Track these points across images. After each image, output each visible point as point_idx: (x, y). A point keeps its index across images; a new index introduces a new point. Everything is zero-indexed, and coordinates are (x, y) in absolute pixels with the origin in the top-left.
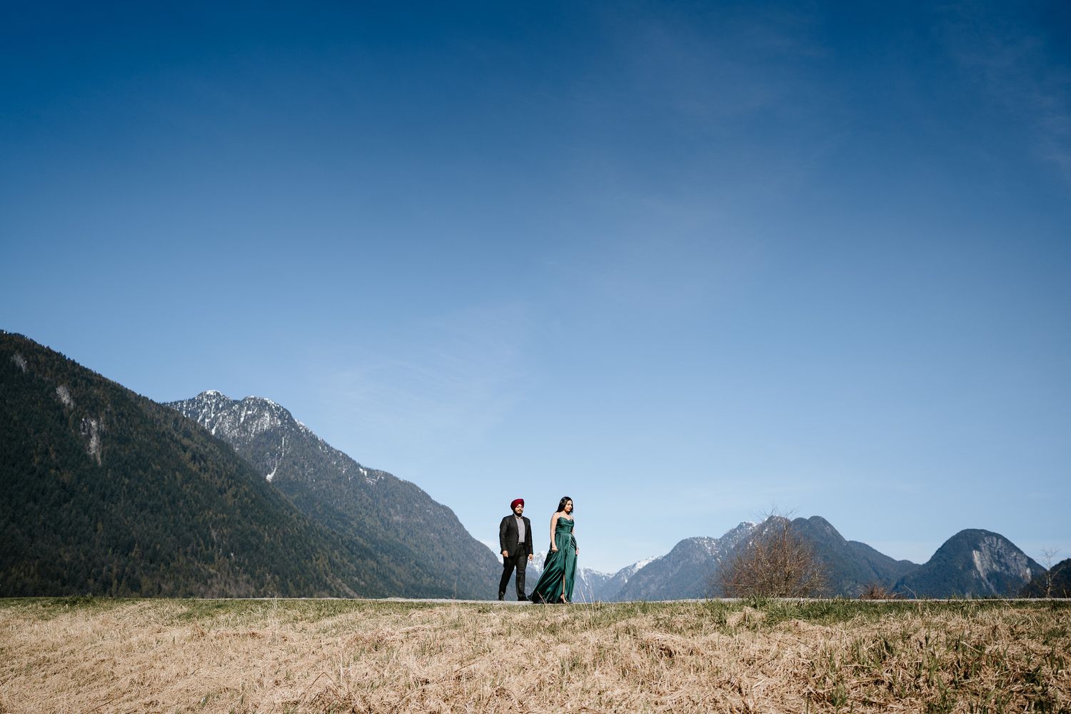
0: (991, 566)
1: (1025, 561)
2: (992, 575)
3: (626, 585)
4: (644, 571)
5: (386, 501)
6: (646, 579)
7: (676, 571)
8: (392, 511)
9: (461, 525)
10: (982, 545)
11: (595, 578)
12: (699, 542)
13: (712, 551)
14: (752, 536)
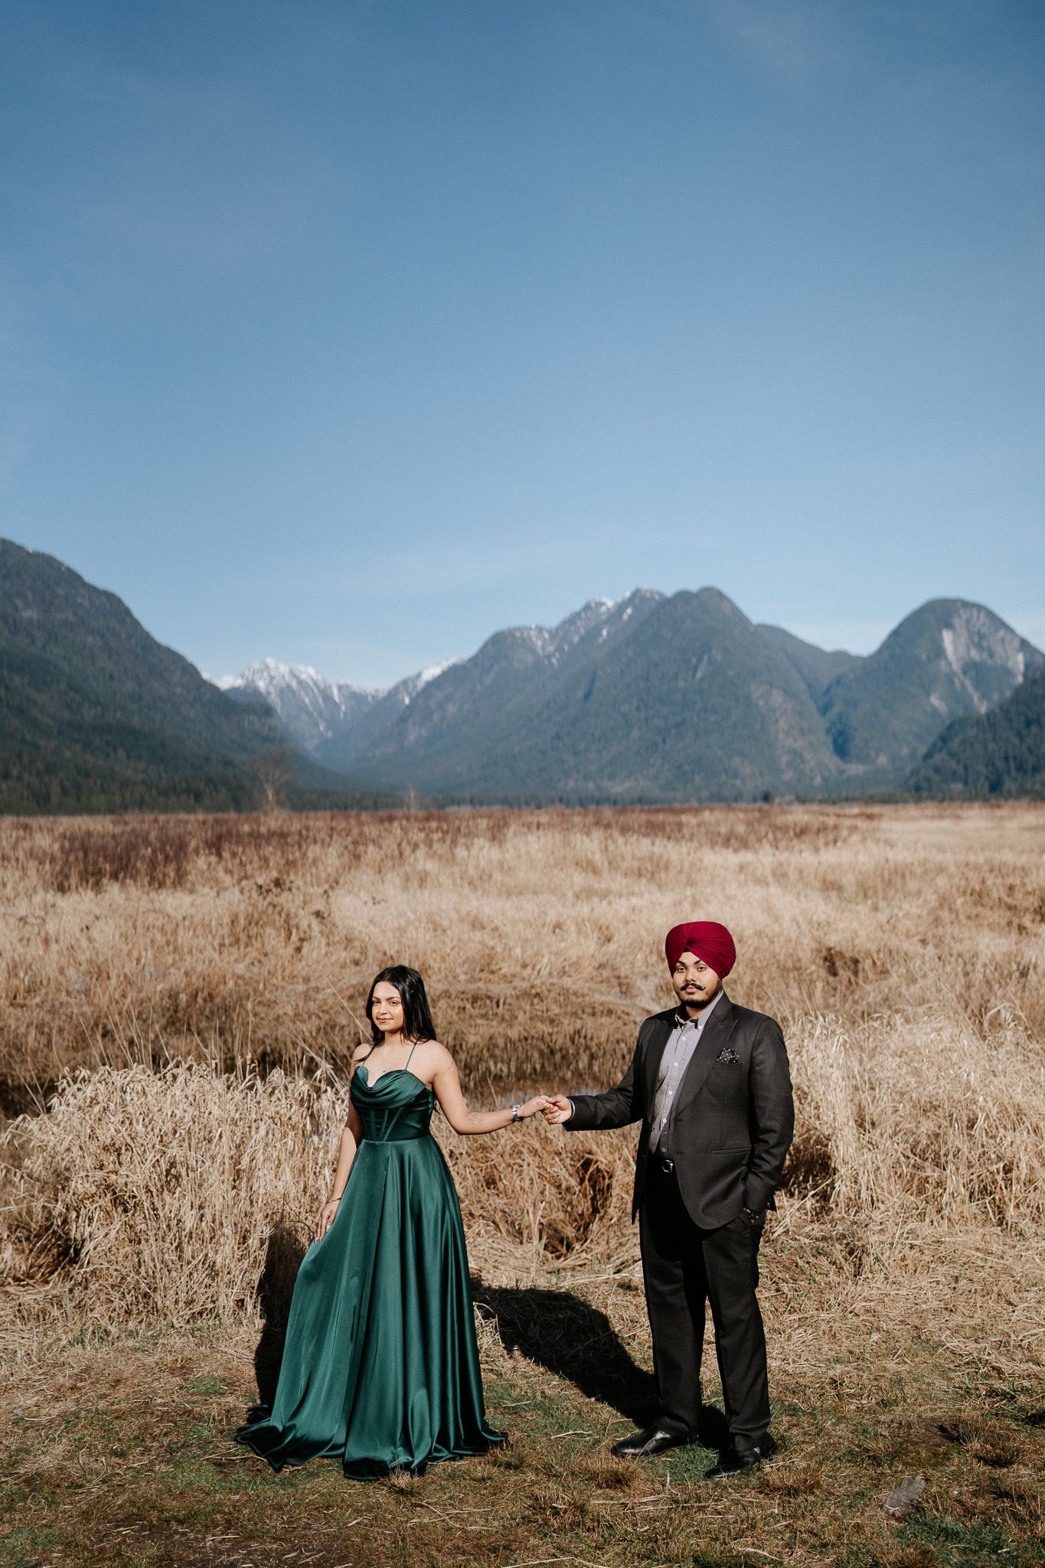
0: (969, 651)
1: (1017, 643)
2: (970, 667)
3: (409, 707)
4: (436, 683)
5: (8, 585)
6: (439, 695)
7: (488, 681)
8: (19, 603)
9: (136, 623)
10: (957, 622)
11: (356, 698)
12: (522, 634)
13: (543, 649)
14: (606, 622)
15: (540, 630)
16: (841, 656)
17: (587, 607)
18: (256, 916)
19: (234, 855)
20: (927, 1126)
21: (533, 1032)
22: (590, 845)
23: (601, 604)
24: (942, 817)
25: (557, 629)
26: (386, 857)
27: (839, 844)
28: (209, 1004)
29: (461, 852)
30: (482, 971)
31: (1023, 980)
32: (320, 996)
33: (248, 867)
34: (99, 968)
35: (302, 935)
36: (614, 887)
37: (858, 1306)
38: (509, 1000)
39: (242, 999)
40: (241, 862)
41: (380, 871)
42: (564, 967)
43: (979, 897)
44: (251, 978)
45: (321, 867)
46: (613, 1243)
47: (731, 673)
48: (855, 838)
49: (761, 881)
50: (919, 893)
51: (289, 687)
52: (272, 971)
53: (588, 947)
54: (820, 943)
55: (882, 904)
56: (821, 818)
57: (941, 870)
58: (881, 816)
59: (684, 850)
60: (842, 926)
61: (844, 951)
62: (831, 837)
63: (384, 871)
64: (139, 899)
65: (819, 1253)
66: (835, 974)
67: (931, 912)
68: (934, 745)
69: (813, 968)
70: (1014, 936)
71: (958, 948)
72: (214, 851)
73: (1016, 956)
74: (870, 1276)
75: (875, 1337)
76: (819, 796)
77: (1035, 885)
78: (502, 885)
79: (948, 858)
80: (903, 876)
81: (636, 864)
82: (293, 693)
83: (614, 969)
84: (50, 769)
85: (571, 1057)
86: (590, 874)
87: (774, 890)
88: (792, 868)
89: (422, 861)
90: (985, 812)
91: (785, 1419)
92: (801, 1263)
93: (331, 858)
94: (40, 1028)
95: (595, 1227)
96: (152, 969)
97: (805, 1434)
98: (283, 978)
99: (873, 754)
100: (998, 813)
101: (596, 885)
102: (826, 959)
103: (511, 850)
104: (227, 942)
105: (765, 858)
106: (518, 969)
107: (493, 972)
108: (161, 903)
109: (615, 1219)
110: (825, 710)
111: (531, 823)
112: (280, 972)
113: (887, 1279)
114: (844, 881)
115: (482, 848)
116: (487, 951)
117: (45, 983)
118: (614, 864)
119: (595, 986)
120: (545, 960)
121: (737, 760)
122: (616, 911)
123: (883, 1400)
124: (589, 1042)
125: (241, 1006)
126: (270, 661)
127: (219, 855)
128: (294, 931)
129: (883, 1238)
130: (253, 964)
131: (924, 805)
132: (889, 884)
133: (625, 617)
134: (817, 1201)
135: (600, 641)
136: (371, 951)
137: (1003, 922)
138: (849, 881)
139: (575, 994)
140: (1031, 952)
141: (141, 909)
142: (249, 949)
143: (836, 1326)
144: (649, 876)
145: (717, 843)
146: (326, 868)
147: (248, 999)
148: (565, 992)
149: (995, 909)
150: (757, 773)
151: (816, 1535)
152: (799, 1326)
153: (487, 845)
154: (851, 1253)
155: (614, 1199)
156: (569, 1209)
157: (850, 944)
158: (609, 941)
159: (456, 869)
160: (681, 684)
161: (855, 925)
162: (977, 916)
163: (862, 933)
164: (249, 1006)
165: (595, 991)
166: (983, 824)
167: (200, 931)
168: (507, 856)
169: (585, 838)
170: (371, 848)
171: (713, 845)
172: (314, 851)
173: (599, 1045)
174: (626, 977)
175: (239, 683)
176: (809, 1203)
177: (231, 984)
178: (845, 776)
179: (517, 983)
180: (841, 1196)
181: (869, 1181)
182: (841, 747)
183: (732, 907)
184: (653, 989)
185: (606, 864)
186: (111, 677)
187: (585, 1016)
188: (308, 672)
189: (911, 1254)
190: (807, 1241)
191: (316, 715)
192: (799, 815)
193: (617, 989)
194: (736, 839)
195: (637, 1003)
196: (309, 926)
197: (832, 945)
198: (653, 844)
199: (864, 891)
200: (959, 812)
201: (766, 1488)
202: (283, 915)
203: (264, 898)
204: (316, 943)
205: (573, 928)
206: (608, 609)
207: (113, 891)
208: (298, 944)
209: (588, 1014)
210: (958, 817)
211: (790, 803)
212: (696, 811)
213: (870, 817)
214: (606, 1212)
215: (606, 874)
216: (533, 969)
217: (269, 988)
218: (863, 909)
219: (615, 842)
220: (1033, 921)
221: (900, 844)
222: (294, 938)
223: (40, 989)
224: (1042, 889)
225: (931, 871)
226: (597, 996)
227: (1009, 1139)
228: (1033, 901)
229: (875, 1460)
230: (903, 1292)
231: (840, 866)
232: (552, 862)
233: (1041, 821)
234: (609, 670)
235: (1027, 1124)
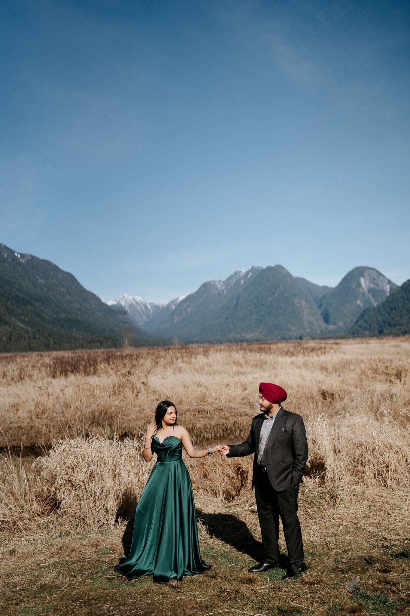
0: (370, 285)
1: (387, 281)
2: (370, 290)
3: (174, 310)
4: (184, 301)
5: (33, 271)
6: (185, 305)
7: (202, 300)
8: (38, 277)
9: (78, 283)
10: (365, 275)
11: (156, 307)
12: (213, 283)
13: (221, 288)
14: (243, 278)
15: (220, 281)
16: (325, 288)
17: (236, 273)
18: (122, 384)
19: (114, 363)
20: (358, 452)
21: (220, 423)
22: (238, 356)
23: (240, 272)
24: (362, 343)
25: (226, 281)
26: (167, 362)
27: (326, 353)
28: (106, 416)
29: (193, 360)
30: (201, 401)
31: (391, 400)
32: (145, 412)
33: (119, 367)
34: (67, 404)
35: (138, 391)
36: (247, 371)
37: (335, 516)
38: (211, 412)
39: (117, 414)
40: (116, 365)
41: (165, 367)
42: (230, 399)
43: (375, 371)
44: (121, 406)
45: (144, 367)
46: (249, 497)
47: (287, 295)
48: (332, 351)
49: (298, 367)
50: (355, 370)
51: (132, 304)
52: (128, 403)
53: (238, 392)
54: (320, 388)
55: (341, 374)
56: (320, 345)
57: (362, 361)
58: (341, 343)
59: (272, 357)
60: (327, 382)
61: (328, 391)
62: (323, 351)
63: (166, 367)
64: (81, 379)
65: (321, 498)
66: (325, 399)
67: (359, 376)
68: (359, 318)
69: (318, 397)
70: (388, 384)
71: (368, 389)
72: (107, 362)
73: (389, 391)
74: (339, 506)
75: (341, 527)
76: (319, 337)
77: (395, 366)
78: (208, 371)
79: (365, 357)
80: (349, 364)
81: (255, 362)
82: (134, 306)
83: (247, 399)
84: (50, 335)
85: (234, 431)
86: (239, 366)
87: (304, 370)
88: (310, 362)
89: (180, 364)
90: (377, 341)
91: (310, 557)
92: (314, 502)
93: (148, 363)
94: (47, 426)
95: (242, 491)
96: (86, 404)
97: (317, 563)
98: (132, 406)
99: (337, 322)
100: (382, 341)
101: (241, 370)
102: (322, 394)
103: (211, 359)
104: (112, 394)
105: (300, 359)
106: (214, 400)
107: (205, 402)
108: (88, 380)
109: (249, 488)
110: (320, 307)
111: (218, 349)
112: (130, 404)
113: (345, 506)
114: (328, 366)
115: (200, 359)
116: (203, 395)
117: (48, 410)
118: (247, 363)
120: (224, 397)
121: (290, 325)
122: (248, 379)
123: (344, 550)
124: (239, 426)
125: (117, 416)
126: (126, 295)
127: (109, 363)
128: (135, 389)
129: (343, 492)
130: (121, 401)
131: (355, 339)
132: (344, 367)
133: (249, 276)
134: (320, 480)
135: (241, 285)
136: (162, 396)
137: (384, 379)
138: (330, 366)
139: (234, 409)
140: (394, 390)
141: (81, 383)
142: (119, 396)
143: (327, 524)
144: (259, 366)
145: (283, 354)
146: (146, 367)
147: (119, 414)
148: (231, 408)
149: (381, 375)
150: (297, 329)
151: (321, 599)
152: (314, 524)
153: (203, 357)
154: (332, 498)
156: (233, 485)
157: (331, 388)
158: (246, 390)
159: (192, 366)
160: (269, 299)
161: (332, 382)
162: (375, 377)
163: (335, 384)
164: (120, 416)
165: (241, 407)
166: (377, 345)
167: (102, 390)
168: (209, 361)
169: (237, 354)
170: (162, 359)
172: (141, 361)
173: (243, 427)
174: (252, 402)
175: (115, 303)
176: (317, 480)
177: (113, 408)
178: (328, 330)
179: (214, 405)
180: (329, 478)
181: (338, 472)
182: (326, 319)
183: (289, 377)
185: (244, 363)
186: (70, 302)
187: (238, 416)
188: (139, 299)
189: (353, 498)
190: (317, 494)
191: (142, 314)
192: (312, 344)
193: (249, 407)
194: (290, 353)
195: (256, 411)
196: (140, 387)
197: (324, 389)
198: (261, 355)
199: (335, 370)
200: (368, 341)
201: (303, 583)
202: (131, 383)
203: (124, 378)
204: (143, 393)
205: (233, 385)
206: (243, 274)
207: (72, 377)
208: (137, 394)
209: (239, 416)
210: (368, 343)
211: (309, 340)
212: (276, 343)
213: (337, 344)
214: (246, 485)
215: (244, 366)
216: (219, 400)
217: (127, 409)
218: (335, 376)
219: (247, 354)
220: (395, 379)
221: (348, 353)
222: (135, 391)
223: (46, 412)
224: (398, 367)
225: (358, 362)
226: (242, 409)
227: (387, 456)
228: (395, 372)
229: (342, 572)
230: (351, 511)
231: (326, 361)
232: (225, 362)
233: (397, 343)
234: (244, 295)
235: (394, 450)
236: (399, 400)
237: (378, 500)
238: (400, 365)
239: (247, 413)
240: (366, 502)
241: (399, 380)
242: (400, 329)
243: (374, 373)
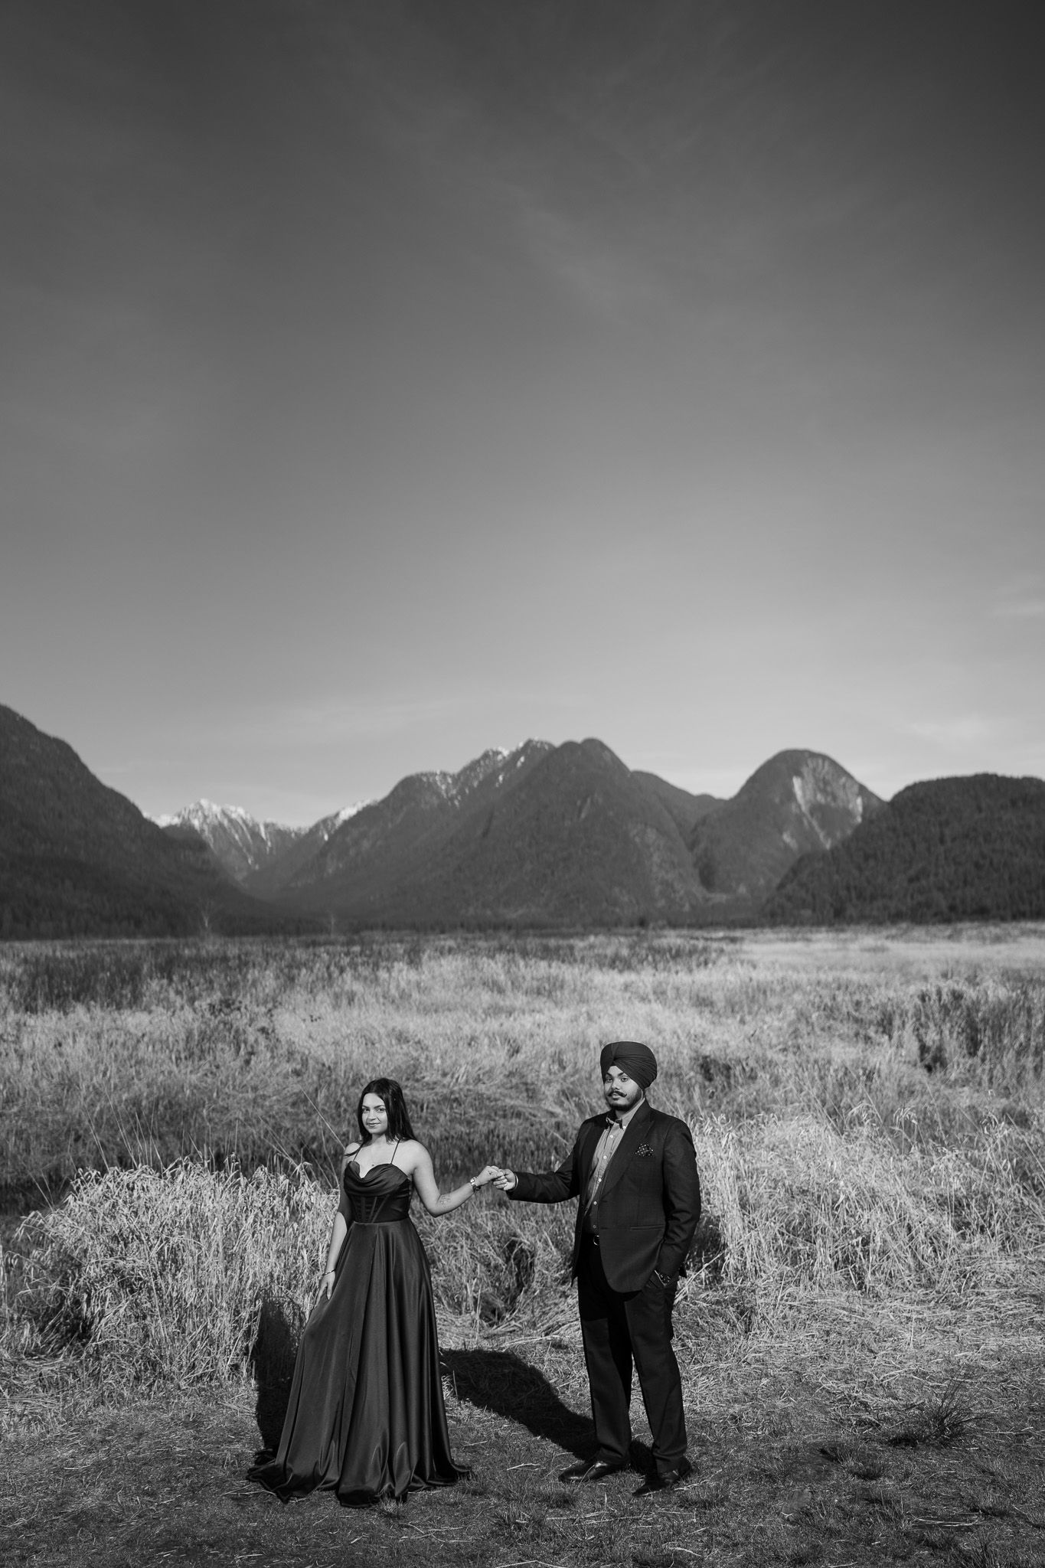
0: (816, 796)
1: (854, 789)
2: (817, 809)
3: (328, 843)
4: (352, 822)
6: (354, 833)
7: (398, 821)
9: (84, 768)
10: (804, 770)
11: (280, 834)
12: (428, 779)
13: (447, 791)
14: (502, 769)
15: (444, 775)
16: (706, 799)
17: (486, 756)
18: (208, 1032)
19: (183, 978)
20: (798, 1208)
21: (452, 1133)
22: (495, 967)
23: (497, 753)
24: (794, 940)
25: (459, 775)
26: (317, 979)
27: (710, 965)
28: (169, 1111)
29: (383, 974)
30: (408, 1079)
31: (869, 1083)
32: (267, 1103)
33: (197, 989)
34: (69, 1080)
35: (250, 1049)
36: (518, 1004)
37: (750, 1356)
38: (432, 1105)
39: (197, 1107)
40: (190, 984)
41: (311, 992)
42: (479, 1075)
43: (830, 1012)
44: (206, 1088)
45: (260, 988)
46: (537, 1313)
47: (611, 813)
48: (724, 959)
49: (644, 999)
50: (779, 1008)
51: (221, 825)
52: (224, 1080)
53: (499, 1056)
54: (696, 1052)
55: (748, 1018)
56: (692, 942)
57: (797, 987)
58: (742, 939)
59: (576, 971)
60: (715, 1038)
61: (718, 1059)
62: (702, 959)
63: (315, 990)
64: (103, 1019)
65: (715, 1314)
66: (710, 1080)
67: (790, 1025)
68: (786, 877)
69: (692, 1074)
70: (861, 1045)
71: (814, 1056)
72: (165, 975)
73: (863, 1062)
74: (758, 1332)
75: (765, 1381)
76: (688, 921)
77: (878, 1002)
78: (420, 1003)
79: (803, 977)
80: (765, 992)
81: (535, 984)
82: (225, 830)
83: (523, 1076)
85: (488, 1154)
86: (496, 992)
87: (656, 1006)
88: (670, 986)
89: (349, 982)
90: (831, 935)
91: (696, 1449)
92: (701, 1322)
93: (269, 981)
94: (19, 1134)
95: (521, 1298)
96: (117, 1081)
97: (713, 1460)
98: (234, 1088)
99: (734, 884)
100: (842, 936)
101: (502, 1003)
102: (702, 1066)
103: (426, 972)
104: (183, 1056)
105: (646, 978)
106: (439, 1077)
107: (417, 1081)
108: (122, 1022)
109: (538, 1292)
110: (692, 846)
111: (443, 947)
112: (231, 1083)
113: (772, 1334)
114: (715, 998)
115: (400, 971)
116: (412, 1062)
117: (22, 1094)
118: (517, 984)
119: (506, 1092)
120: (463, 1070)
121: (617, 890)
122: (523, 1026)
123: (774, 1431)
124: (502, 1141)
125: (197, 1112)
126: (204, 802)
127: (171, 980)
128: (243, 1046)
129: (768, 1300)
130: (206, 1075)
131: (777, 929)
132: (753, 1000)
133: (519, 764)
134: (710, 1272)
135: (497, 785)
136: (311, 1063)
137: (852, 1033)
138: (719, 997)
139: (489, 1099)
140: (875, 1059)
141: (105, 1028)
142: (202, 1062)
143: (733, 1373)
144: (546, 994)
145: (604, 965)
146: (264, 989)
147: (204, 1106)
148: (480, 1097)
149: (845, 1022)
150: (634, 902)
151: (728, 1538)
152: (703, 1374)
153: (406, 968)
154: (742, 1313)
155: (537, 1275)
156: (497, 1284)
157: (723, 1053)
158: (517, 1052)
159: (379, 990)
160: (567, 823)
161: (727, 1037)
162: (829, 1028)
163: (732, 1043)
164: (205, 1112)
165: (505, 1096)
166: (829, 946)
167: (158, 1046)
168: (423, 977)
169: (490, 961)
170: (304, 971)
171: (601, 966)
172: (252, 974)
173: (511, 1143)
174: (533, 1084)
175: (176, 821)
176: (703, 1274)
177: (188, 1092)
178: (710, 903)
179: (438, 1089)
180: (731, 1268)
181: (753, 1254)
182: (707, 878)
183: (621, 1022)
184: (555, 1093)
185: (509, 983)
186: (59, 815)
187: (497, 1118)
188: (238, 812)
189: (790, 1313)
190: (705, 1305)
191: (245, 850)
192: (672, 939)
193: (525, 1094)
194: (621, 961)
195: (542, 1105)
196: (256, 1041)
197: (708, 1054)
198: (550, 966)
199: (732, 1007)
200: (809, 936)
201: (686, 1503)
202: (233, 1033)
203: (216, 1017)
204: (262, 1056)
205: (486, 1041)
206: (504, 758)
207: (79, 1013)
208: (247, 1057)
209: (500, 1117)
210: (809, 940)
211: (662, 928)
212: (583, 936)
213: (733, 940)
214: (529, 1287)
215: (509, 993)
216: (452, 1077)
217: (222, 1096)
218: (733, 1023)
219: (518, 966)
220: (876, 1032)
221: (761, 965)
222: (242, 1052)
223: (17, 1100)
224: (884, 1005)
225: (788, 988)
226: (508, 1100)
227: (866, 1217)
228: (876, 1015)
229: (771, 1478)
230: (786, 1344)
231: (711, 984)
232: (463, 982)
233: (879, 943)
234: (504, 810)
235: (880, 1204)
236: (887, 1084)
237: (845, 1319)
238: (889, 999)
239: (520, 1109)
240: (819, 1324)
241: (886, 1037)
242: (886, 908)
243: (828, 1017)
